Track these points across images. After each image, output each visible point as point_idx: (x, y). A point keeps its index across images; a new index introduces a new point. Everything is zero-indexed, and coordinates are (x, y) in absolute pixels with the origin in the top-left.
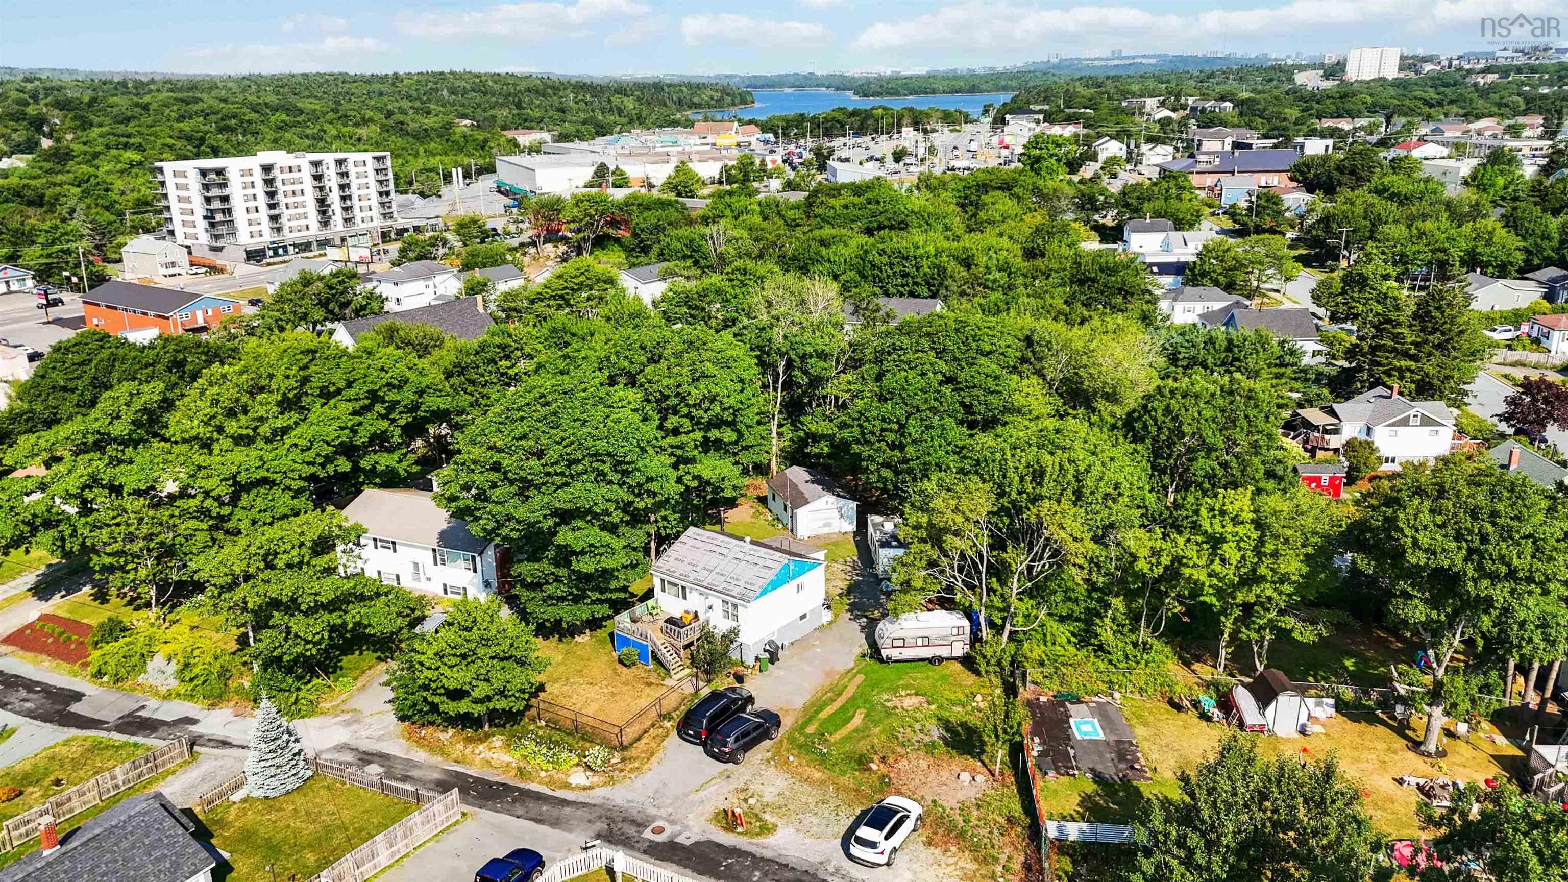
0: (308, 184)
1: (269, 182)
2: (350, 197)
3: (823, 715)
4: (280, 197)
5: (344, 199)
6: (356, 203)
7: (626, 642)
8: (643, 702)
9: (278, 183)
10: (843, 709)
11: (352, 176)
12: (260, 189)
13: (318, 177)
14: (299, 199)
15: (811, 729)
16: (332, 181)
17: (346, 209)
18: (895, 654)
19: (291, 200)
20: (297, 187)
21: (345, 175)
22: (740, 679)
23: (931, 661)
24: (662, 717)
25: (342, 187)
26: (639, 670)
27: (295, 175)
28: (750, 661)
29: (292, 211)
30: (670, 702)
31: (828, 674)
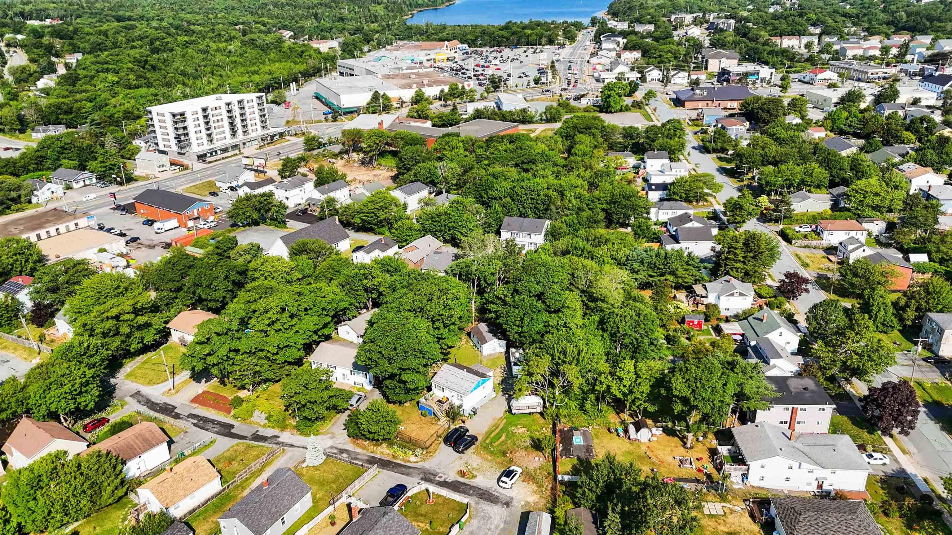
0: (225, 115)
1: (206, 117)
2: (245, 120)
3: (492, 436)
4: (211, 123)
5: (242, 121)
6: (249, 122)
7: (423, 408)
8: (432, 431)
9: (210, 117)
10: (498, 433)
11: (246, 109)
12: (202, 121)
13: (229, 111)
15: (487, 441)
16: (236, 112)
17: (244, 126)
18: (516, 412)
20: (219, 118)
21: (242, 108)
22: (464, 422)
23: (529, 414)
24: (438, 436)
25: (242, 115)
26: (428, 418)
27: (218, 111)
29: (218, 130)
30: (440, 432)
31: (494, 419)
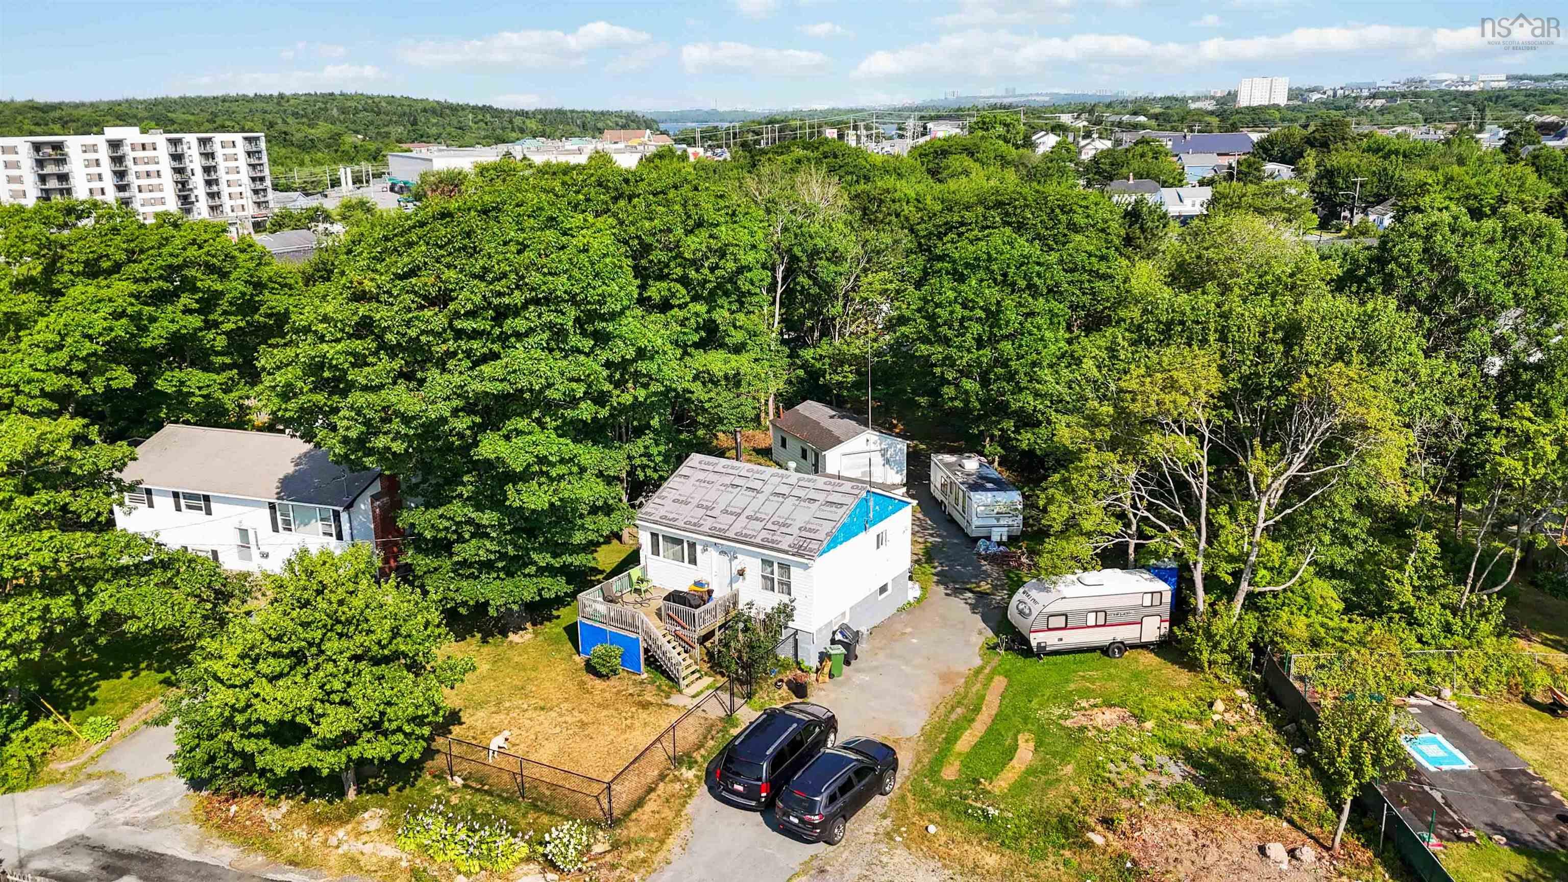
0: (166, 165)
1: (118, 160)
2: (216, 182)
3: (966, 742)
4: (131, 178)
5: (209, 183)
6: (225, 190)
7: (599, 635)
8: (640, 738)
9: (129, 163)
10: (992, 735)
11: (219, 158)
12: (106, 168)
13: (177, 157)
14: (154, 181)
15: (950, 772)
16: (194, 162)
17: (212, 195)
18: (1051, 640)
19: (144, 182)
20: (152, 168)
21: (210, 156)
22: (799, 689)
23: (1105, 651)
24: (679, 760)
25: (207, 170)
26: (622, 683)
27: (149, 153)
28: (812, 662)
29: (146, 195)
30: (689, 734)
31: (946, 678)
